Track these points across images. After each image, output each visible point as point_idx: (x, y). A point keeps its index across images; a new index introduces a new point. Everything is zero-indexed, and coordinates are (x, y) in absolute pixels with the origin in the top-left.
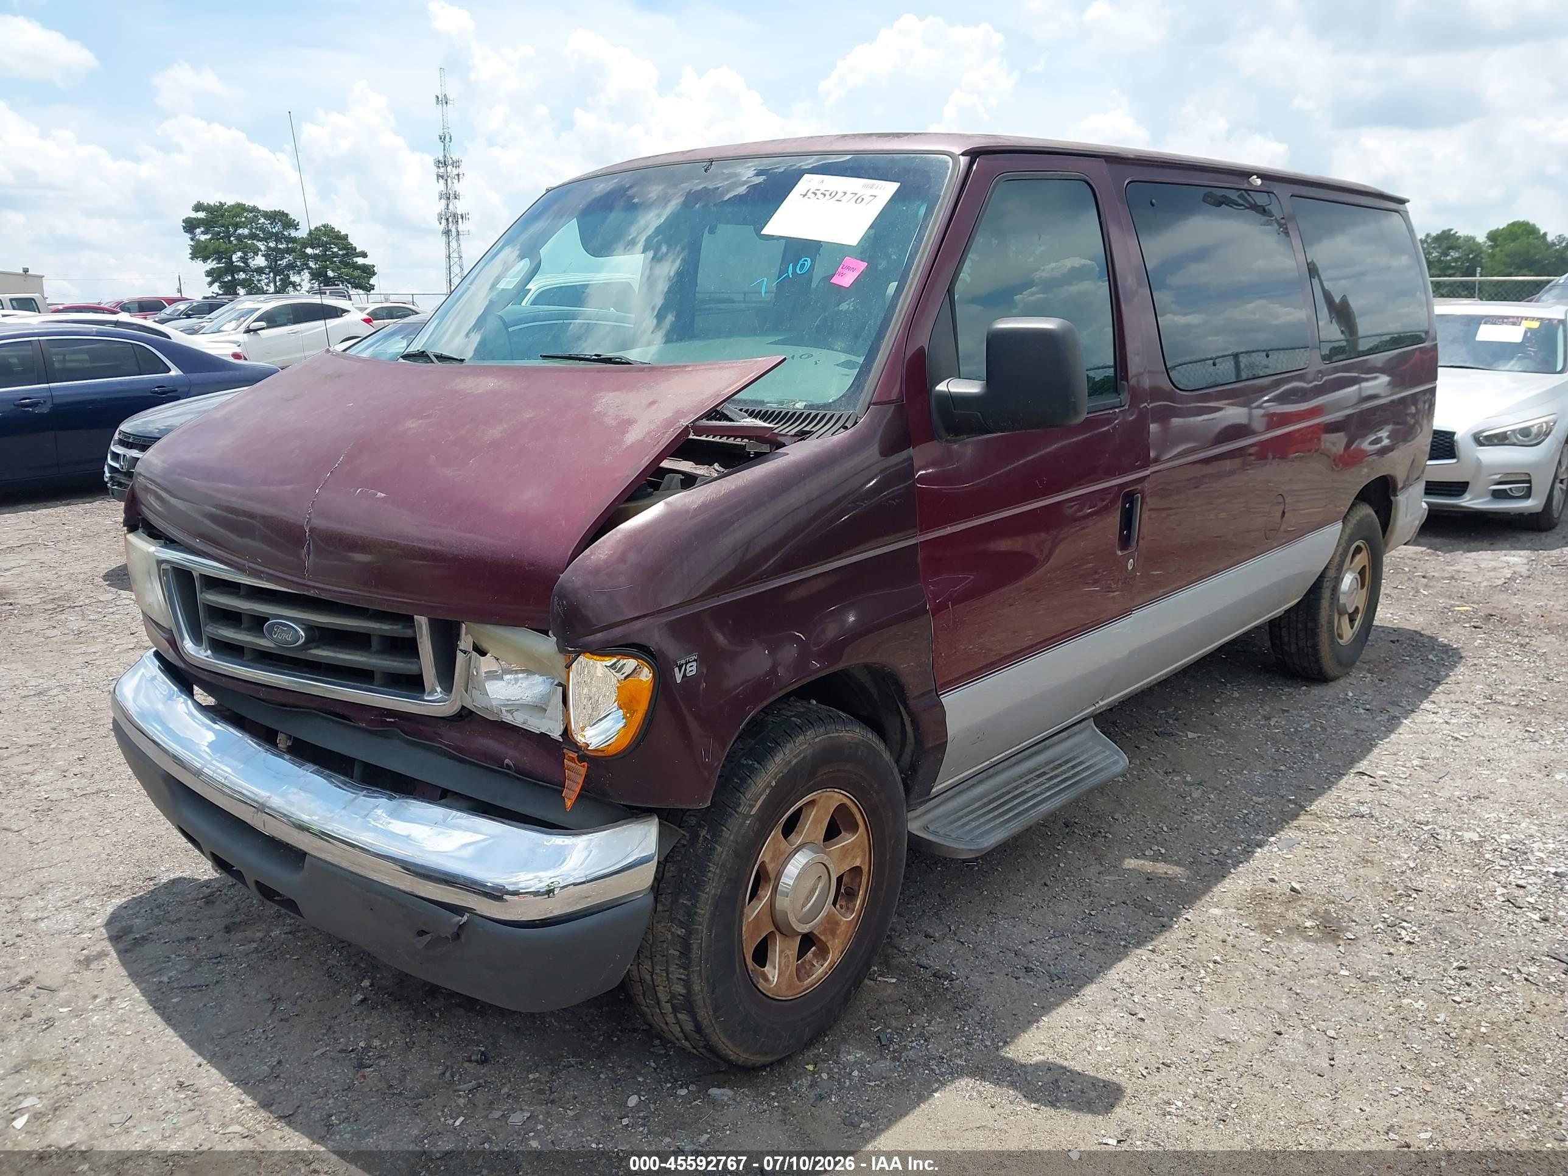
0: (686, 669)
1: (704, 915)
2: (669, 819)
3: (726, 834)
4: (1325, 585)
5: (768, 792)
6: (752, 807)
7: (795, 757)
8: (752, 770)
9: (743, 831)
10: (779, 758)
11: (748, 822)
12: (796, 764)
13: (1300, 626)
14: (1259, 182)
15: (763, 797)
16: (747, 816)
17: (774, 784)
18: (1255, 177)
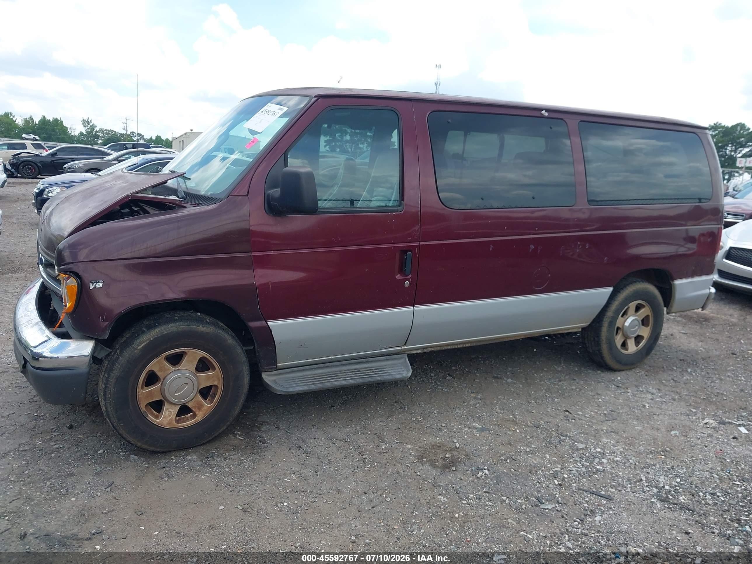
0: (96, 285)
1: (111, 382)
2: (99, 343)
3: (125, 353)
4: (605, 320)
5: (148, 342)
6: (139, 346)
7: (166, 331)
8: (144, 332)
9: (132, 354)
10: (157, 330)
11: (136, 351)
12: (166, 334)
13: (592, 339)
14: (546, 114)
15: (145, 343)
16: (136, 349)
17: (152, 339)
18: (544, 111)
